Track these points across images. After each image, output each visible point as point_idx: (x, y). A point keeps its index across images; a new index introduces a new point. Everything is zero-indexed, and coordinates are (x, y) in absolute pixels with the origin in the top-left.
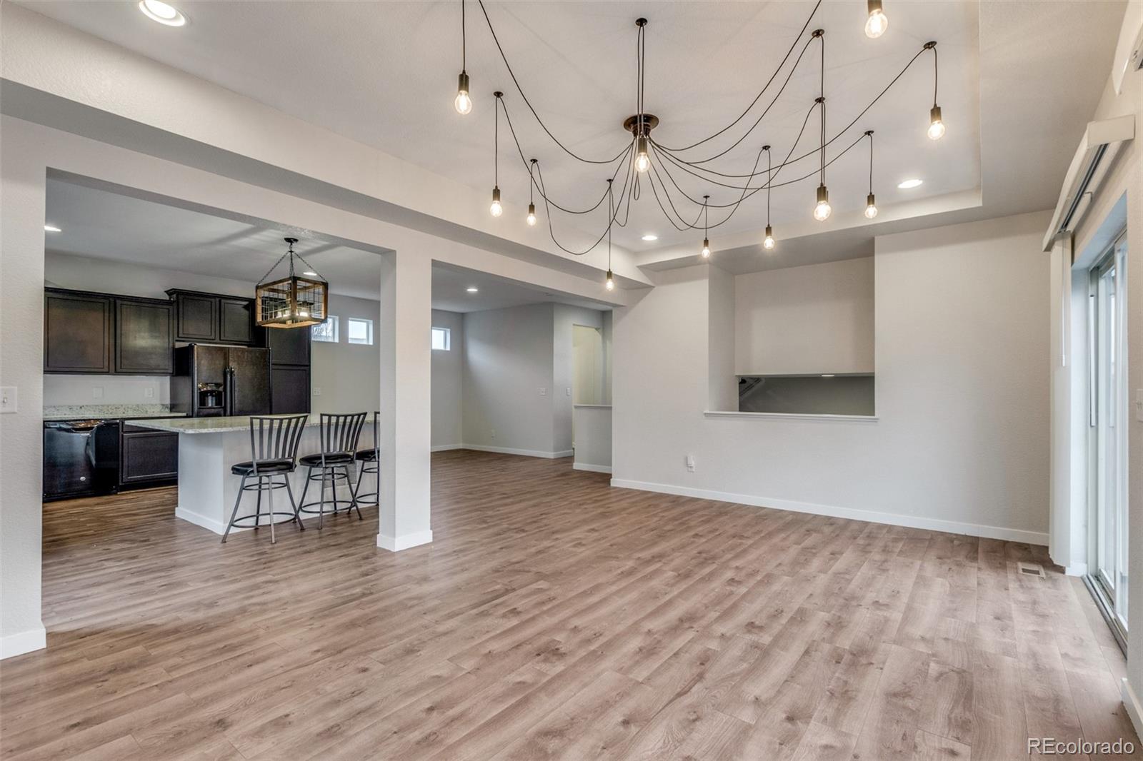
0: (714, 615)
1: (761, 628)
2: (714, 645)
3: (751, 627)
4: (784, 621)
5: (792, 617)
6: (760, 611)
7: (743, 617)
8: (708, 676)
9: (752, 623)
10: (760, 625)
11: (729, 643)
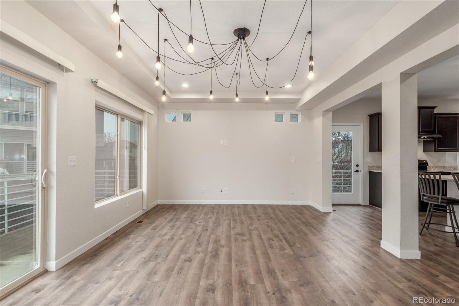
0: (207, 261)
1: (186, 261)
2: (199, 249)
3: (190, 260)
4: (177, 267)
5: (173, 271)
6: (188, 270)
7: (195, 263)
8: (196, 241)
9: (190, 262)
10: (187, 262)
11: (195, 251)
